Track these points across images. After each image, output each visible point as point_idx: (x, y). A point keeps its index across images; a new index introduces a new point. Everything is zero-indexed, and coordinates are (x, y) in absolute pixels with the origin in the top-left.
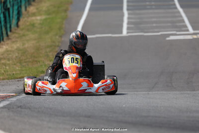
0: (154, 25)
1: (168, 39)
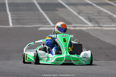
1: (39, 29)
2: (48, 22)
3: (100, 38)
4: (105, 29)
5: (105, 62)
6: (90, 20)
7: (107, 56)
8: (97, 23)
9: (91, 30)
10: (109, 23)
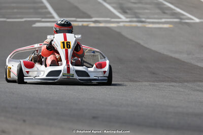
0: (15, 10)
1: (34, 26)
2: (49, 13)
3: (142, 43)
4: (150, 26)
5: (150, 85)
6: (124, 11)
7: (154, 73)
8: (136, 15)
9: (125, 27)
10: (156, 16)
